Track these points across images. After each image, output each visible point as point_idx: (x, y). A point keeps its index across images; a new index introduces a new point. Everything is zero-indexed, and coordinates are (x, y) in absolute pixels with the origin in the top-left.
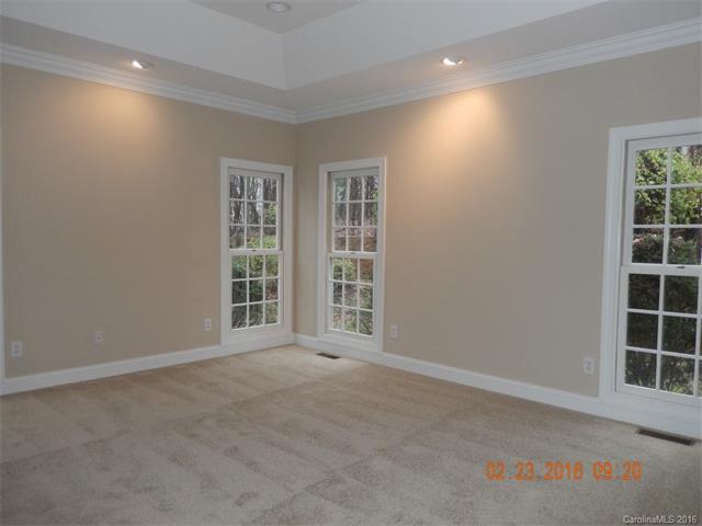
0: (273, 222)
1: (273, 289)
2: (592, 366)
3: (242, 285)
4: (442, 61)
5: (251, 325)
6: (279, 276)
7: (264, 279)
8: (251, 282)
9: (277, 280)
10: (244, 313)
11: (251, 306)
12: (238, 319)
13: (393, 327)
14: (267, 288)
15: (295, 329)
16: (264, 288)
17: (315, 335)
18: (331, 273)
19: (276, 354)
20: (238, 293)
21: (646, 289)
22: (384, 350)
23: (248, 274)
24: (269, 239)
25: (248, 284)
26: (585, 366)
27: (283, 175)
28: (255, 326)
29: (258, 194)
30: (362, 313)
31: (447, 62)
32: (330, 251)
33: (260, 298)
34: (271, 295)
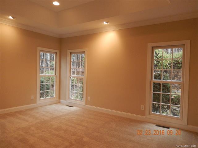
0: (53, 66)
1: (53, 86)
2: (143, 108)
3: (43, 85)
4: (103, 23)
5: (46, 97)
6: (55, 82)
7: (50, 83)
8: (46, 84)
9: (54, 84)
10: (44, 94)
11: (46, 92)
12: (42, 95)
13: (89, 97)
14: (51, 86)
15: (59, 98)
16: (50, 86)
17: (66, 100)
18: (71, 82)
19: (54, 106)
20: (42, 88)
21: (157, 86)
22: (86, 104)
23: (45, 82)
24: (51, 71)
25: (45, 85)
26: (142, 108)
27: (56, 53)
28: (47, 98)
29: (48, 58)
30: (80, 93)
31: (105, 23)
32: (70, 75)
33: (49, 89)
34: (52, 88)
